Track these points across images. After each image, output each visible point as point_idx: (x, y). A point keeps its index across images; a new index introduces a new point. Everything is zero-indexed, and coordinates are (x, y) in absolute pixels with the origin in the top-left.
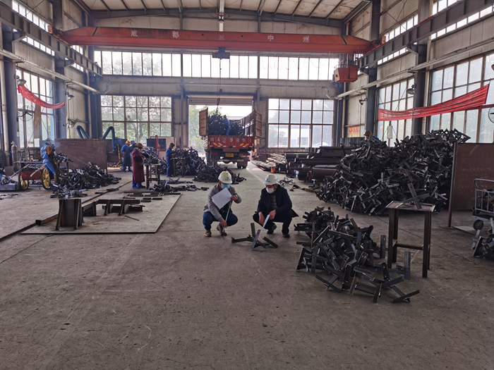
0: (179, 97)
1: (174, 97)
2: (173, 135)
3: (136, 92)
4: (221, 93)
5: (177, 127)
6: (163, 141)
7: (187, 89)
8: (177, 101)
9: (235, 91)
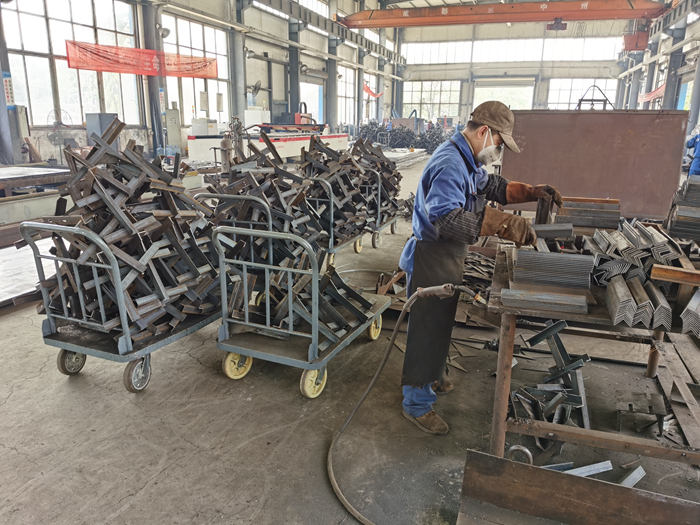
0: (467, 81)
1: (463, 81)
2: (459, 115)
3: (432, 78)
4: (506, 75)
5: (463, 108)
6: (450, 121)
7: (474, 74)
8: (465, 84)
9: (518, 73)
